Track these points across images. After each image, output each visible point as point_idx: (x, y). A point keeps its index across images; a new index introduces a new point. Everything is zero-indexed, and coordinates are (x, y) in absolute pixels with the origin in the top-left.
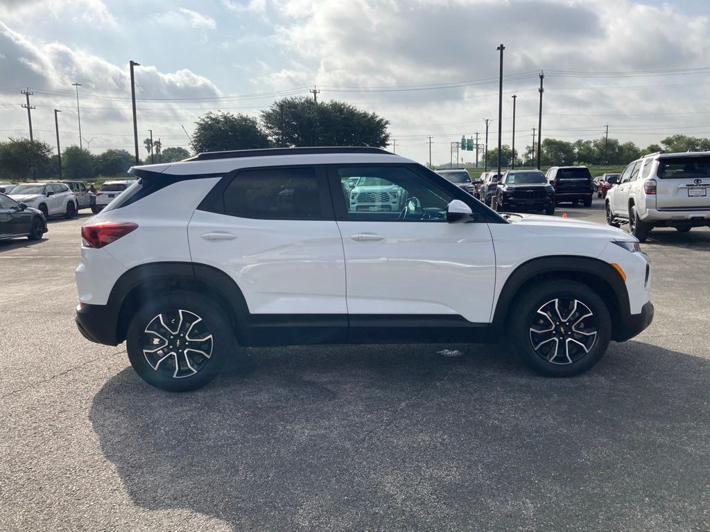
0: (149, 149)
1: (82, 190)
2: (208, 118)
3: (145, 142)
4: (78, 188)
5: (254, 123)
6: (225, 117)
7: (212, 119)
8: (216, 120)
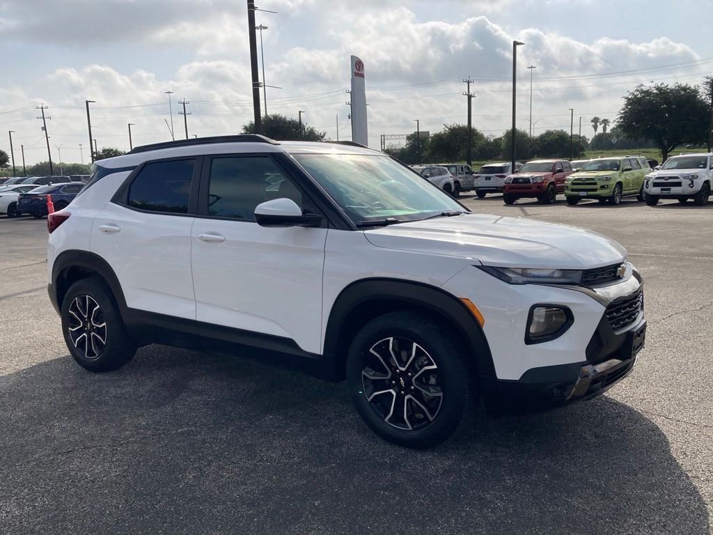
0: (595, 127)
1: (466, 173)
2: (637, 91)
3: (592, 121)
4: (462, 170)
5: (696, 92)
6: (658, 89)
7: (642, 92)
8: (648, 93)
